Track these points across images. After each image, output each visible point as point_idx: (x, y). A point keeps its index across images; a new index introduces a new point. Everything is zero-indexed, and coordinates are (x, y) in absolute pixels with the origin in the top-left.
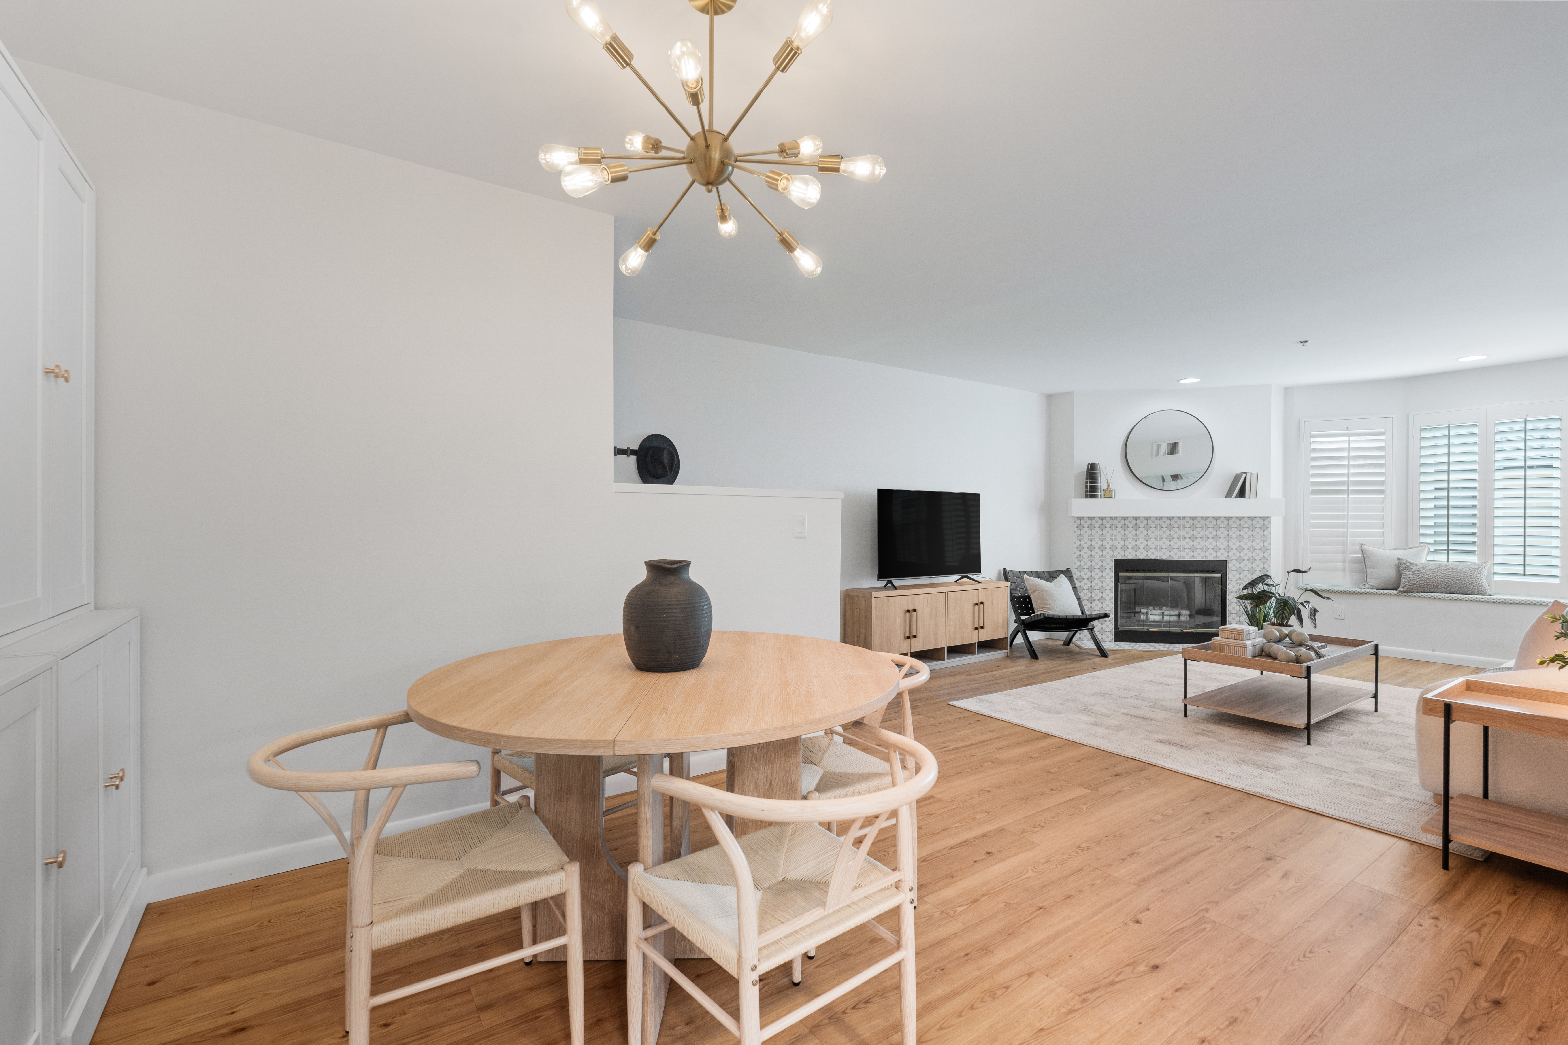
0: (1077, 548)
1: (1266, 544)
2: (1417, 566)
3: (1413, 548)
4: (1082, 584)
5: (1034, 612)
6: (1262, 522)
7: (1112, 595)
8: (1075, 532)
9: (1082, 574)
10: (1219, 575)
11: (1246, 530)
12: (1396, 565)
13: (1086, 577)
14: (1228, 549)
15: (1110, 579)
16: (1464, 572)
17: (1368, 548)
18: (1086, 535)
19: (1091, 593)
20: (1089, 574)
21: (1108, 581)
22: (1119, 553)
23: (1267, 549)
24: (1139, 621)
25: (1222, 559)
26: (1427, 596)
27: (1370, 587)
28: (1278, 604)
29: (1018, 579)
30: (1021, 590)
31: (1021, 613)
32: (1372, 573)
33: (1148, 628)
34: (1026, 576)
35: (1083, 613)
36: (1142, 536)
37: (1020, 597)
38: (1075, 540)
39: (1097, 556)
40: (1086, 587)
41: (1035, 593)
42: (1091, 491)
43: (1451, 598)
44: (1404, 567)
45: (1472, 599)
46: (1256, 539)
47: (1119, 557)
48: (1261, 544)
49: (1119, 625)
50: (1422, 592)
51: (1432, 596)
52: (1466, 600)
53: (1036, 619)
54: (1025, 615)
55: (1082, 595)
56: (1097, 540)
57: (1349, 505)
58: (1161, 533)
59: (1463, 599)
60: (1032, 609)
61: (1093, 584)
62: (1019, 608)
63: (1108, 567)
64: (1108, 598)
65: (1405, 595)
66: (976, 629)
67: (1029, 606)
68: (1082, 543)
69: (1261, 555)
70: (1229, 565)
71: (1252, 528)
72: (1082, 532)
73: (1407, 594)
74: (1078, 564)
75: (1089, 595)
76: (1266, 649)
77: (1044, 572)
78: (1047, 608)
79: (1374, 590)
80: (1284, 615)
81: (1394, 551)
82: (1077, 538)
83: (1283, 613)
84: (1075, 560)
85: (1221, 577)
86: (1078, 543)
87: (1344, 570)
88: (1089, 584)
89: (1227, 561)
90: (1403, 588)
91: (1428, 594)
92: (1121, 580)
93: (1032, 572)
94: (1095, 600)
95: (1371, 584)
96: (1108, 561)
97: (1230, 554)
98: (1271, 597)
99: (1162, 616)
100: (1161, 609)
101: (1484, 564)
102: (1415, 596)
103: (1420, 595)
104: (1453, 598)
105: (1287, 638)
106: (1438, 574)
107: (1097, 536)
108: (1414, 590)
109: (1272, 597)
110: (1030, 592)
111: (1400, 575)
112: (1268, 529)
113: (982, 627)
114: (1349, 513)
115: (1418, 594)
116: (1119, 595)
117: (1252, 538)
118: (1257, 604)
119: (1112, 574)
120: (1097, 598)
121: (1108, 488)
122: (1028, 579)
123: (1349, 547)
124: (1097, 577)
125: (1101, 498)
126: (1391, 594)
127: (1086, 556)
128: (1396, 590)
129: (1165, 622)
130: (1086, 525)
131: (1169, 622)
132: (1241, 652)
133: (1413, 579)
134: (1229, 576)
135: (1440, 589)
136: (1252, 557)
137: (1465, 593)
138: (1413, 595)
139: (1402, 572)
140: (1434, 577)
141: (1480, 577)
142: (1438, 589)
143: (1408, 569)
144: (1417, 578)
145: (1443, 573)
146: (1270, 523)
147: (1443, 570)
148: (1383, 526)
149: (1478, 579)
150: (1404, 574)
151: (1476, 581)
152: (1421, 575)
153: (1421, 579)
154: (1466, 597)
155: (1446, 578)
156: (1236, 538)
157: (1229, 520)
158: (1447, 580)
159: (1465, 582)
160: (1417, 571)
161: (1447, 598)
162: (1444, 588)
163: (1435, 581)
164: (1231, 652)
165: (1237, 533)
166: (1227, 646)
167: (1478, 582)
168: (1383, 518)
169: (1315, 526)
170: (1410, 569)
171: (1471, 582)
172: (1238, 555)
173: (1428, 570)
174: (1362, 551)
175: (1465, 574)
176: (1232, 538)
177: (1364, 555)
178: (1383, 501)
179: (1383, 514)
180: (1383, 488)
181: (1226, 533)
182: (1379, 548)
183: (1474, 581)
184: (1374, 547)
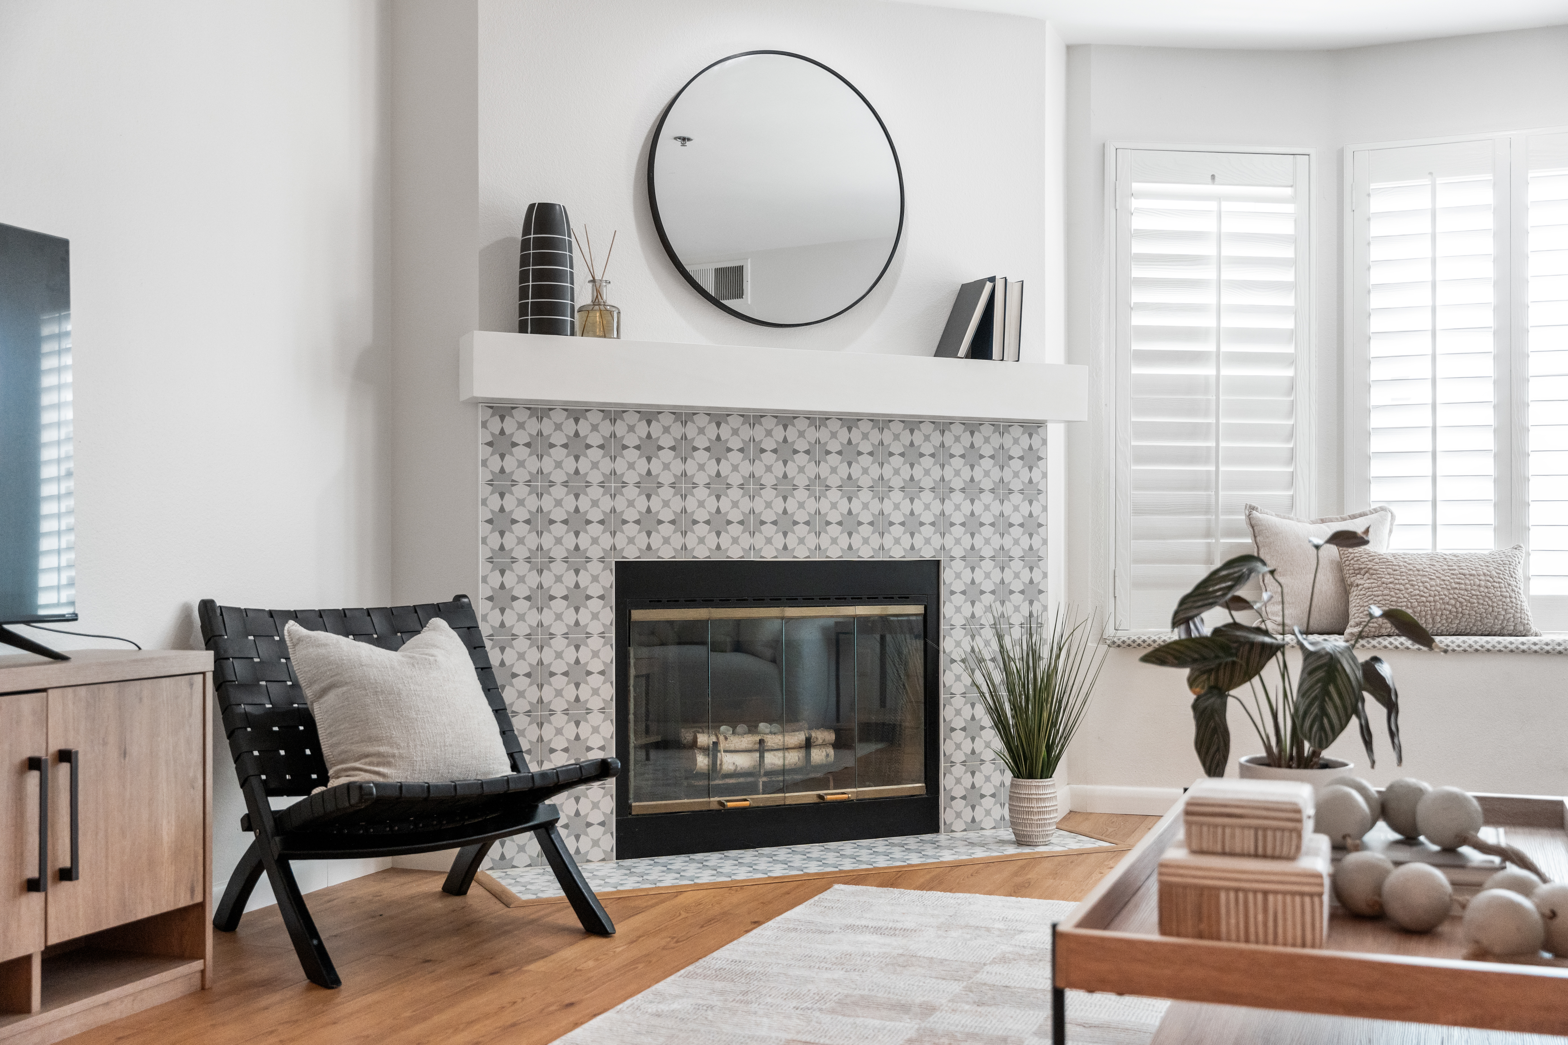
0: (490, 521)
1: (1036, 509)
2: (1384, 561)
3: (1361, 515)
4: (510, 656)
5: (324, 780)
6: (1025, 441)
7: (609, 691)
8: (484, 463)
9: (510, 618)
10: (920, 608)
11: (987, 463)
12: (1332, 562)
13: (521, 629)
14: (942, 524)
15: (602, 635)
16: (1484, 574)
17: (1267, 517)
18: (521, 475)
19: (541, 687)
20: (533, 618)
21: (595, 643)
22: (631, 541)
23: (1040, 525)
24: (692, 774)
25: (927, 554)
28: (1310, 673)
29: (263, 646)
30: (274, 688)
31: (273, 785)
33: (722, 799)
34: (292, 626)
35: (514, 767)
36: (701, 478)
37: (273, 716)
38: (484, 490)
39: (559, 553)
40: (521, 668)
41: (331, 698)
42: (538, 309)
43: (1465, 646)
44: (1356, 566)
45: (1513, 647)
46: (1011, 492)
47: (631, 554)
48: (1025, 509)
49: (631, 796)
52: (1500, 651)
53: (330, 807)
54: (290, 794)
55: (508, 695)
56: (558, 491)
57: (1221, 398)
58: (759, 469)
59: (1494, 647)
60: (319, 764)
61: (548, 655)
62: (262, 765)
63: (595, 590)
64: (595, 703)
65: (1363, 646)
66: (33, 885)
67: (308, 752)
68: (509, 503)
69: (1025, 542)
70: (947, 576)
71: (1002, 458)
72: (510, 464)
73: (1369, 643)
74: (495, 579)
75: (533, 694)
77: (368, 612)
78: (379, 755)
82: (490, 483)
83: (1323, 712)
84: (483, 568)
85: (925, 615)
86: (495, 502)
88: (533, 656)
89: (938, 562)
90: (1358, 624)
92: (634, 636)
93: (320, 613)
94: (552, 712)
96: (595, 567)
97: (949, 541)
98: (1268, 650)
99: (758, 755)
100: (752, 729)
101: (1517, 552)
102: (1385, 647)
103: (1397, 643)
104: (1470, 646)
106: (1433, 583)
107: (559, 476)
108: (1384, 631)
110: (308, 693)
111: (1345, 589)
112: (1040, 463)
113: (67, 875)
114: (1222, 421)
116: (632, 688)
117: (1002, 491)
119: (609, 616)
120: (559, 705)
121: (597, 300)
122: (300, 640)
123: (1222, 517)
124: (559, 628)
125: (573, 334)
127: (521, 553)
128: (1341, 633)
129: (768, 773)
130: (521, 437)
131: (783, 771)
132: (1294, 925)
133: (1380, 598)
134: (947, 610)
135: (1439, 625)
136: (1002, 548)
137: (1487, 633)
138: (1380, 643)
139: (1352, 579)
140: (1426, 590)
141: (1516, 587)
142: (1434, 623)
143: (1367, 572)
144: (1388, 597)
145: (1443, 578)
146: (1045, 442)
147: (1441, 571)
148: (1291, 457)
149: (1513, 590)
150: (1357, 585)
151: (1510, 597)
152: (1398, 586)
153: (1399, 598)
154: (1499, 643)
155: (1452, 592)
156: (963, 490)
157: (944, 431)
158: (1454, 598)
159: (1490, 603)
160: (1388, 576)
161: (1459, 646)
162: (1446, 619)
163: (1430, 602)
164: (1252, 930)
165: (966, 473)
166: (1232, 895)
167: (1514, 600)
168: (1291, 435)
169: (1142, 457)
170: (1371, 571)
171: (1501, 600)
172: (967, 541)
173: (1411, 572)
174: (1253, 527)
175: (1488, 578)
176: (952, 490)
177: (1258, 539)
178: (1291, 386)
179: (1291, 422)
180: (1290, 349)
181: (936, 473)
182: (1289, 518)
183: (1506, 597)
184: (1277, 515)
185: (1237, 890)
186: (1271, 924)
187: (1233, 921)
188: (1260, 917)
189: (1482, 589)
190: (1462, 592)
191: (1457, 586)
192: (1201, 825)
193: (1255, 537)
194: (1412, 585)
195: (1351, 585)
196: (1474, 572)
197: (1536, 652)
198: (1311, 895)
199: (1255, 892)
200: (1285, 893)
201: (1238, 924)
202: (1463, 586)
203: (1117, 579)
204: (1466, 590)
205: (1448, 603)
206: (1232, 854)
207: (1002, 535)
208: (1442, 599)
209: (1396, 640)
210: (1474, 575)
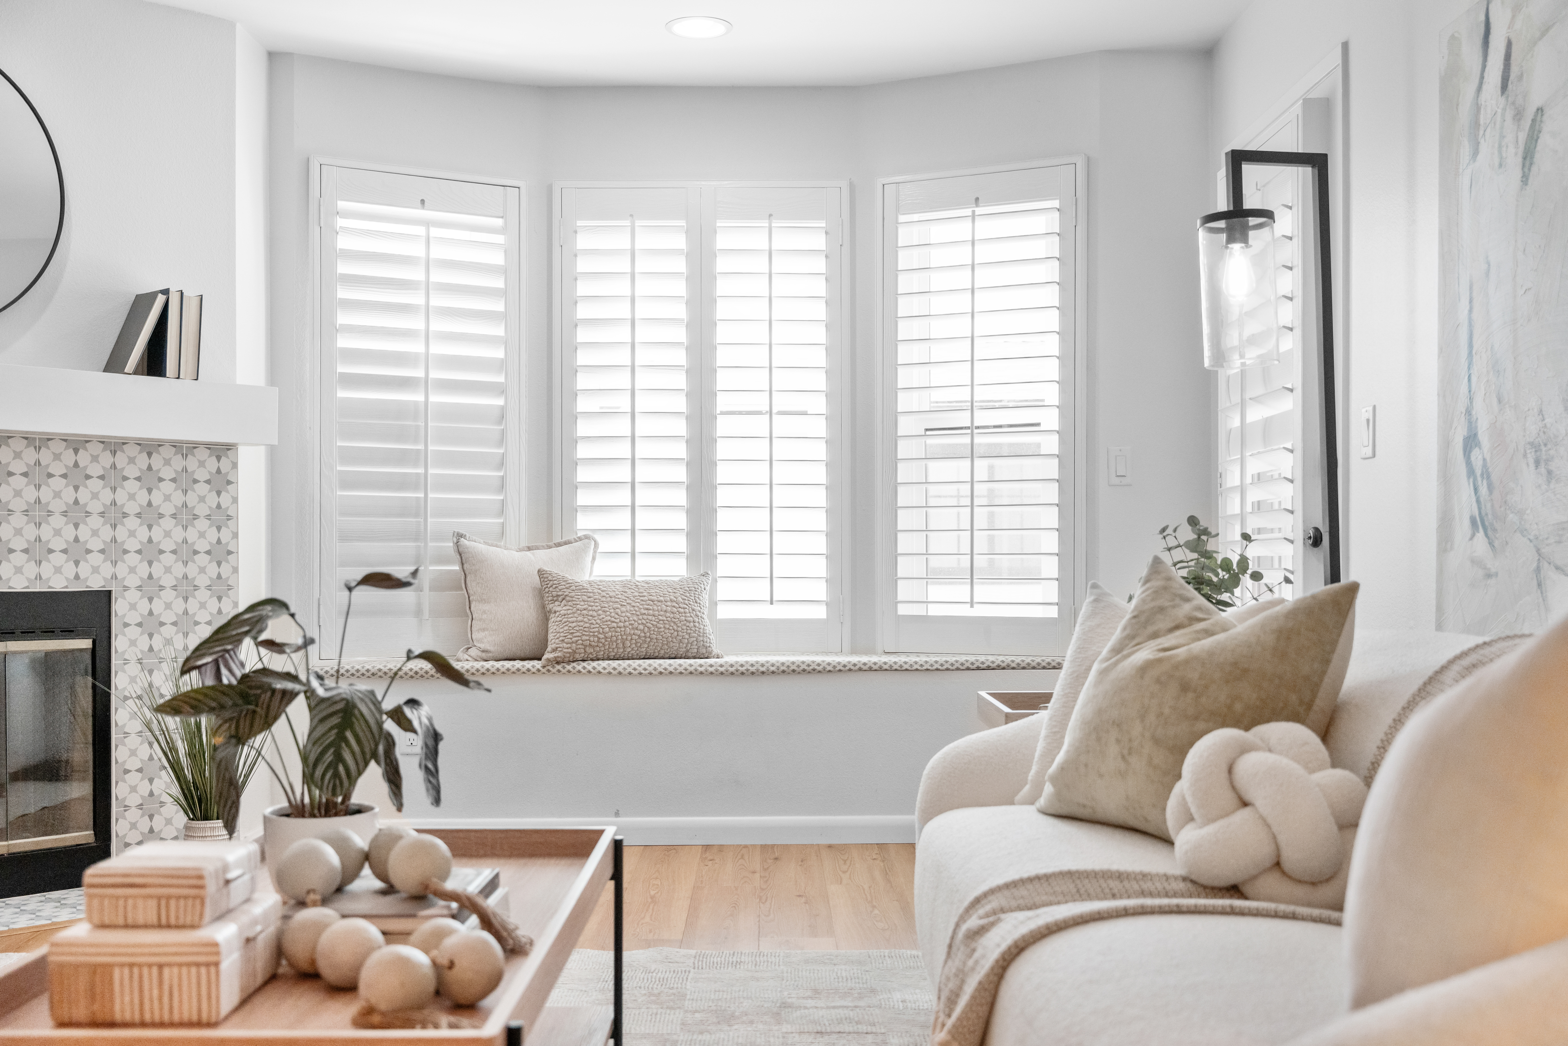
1: (225, 535)
2: (580, 588)
3: (566, 543)
6: (212, 464)
10: (86, 644)
11: (167, 487)
12: (535, 589)
14: (114, 551)
16: (671, 601)
17: (475, 545)
23: (230, 553)
25: (96, 584)
26: (604, 668)
27: (480, 654)
28: (322, 720)
32: (485, 616)
43: (651, 669)
44: (554, 594)
45: (692, 669)
46: (196, 517)
48: (212, 535)
50: (592, 660)
51: (614, 669)
52: (681, 673)
57: (429, 424)
59: (676, 669)
65: (559, 671)
69: (213, 570)
70: (119, 607)
71: (185, 481)
73: (564, 668)
76: (298, 949)
79: (491, 663)
80: (341, 768)
81: (528, 553)
83: (339, 759)
85: (94, 650)
87: (418, 613)
89: (110, 592)
90: (554, 650)
91: (604, 664)
95: (482, 646)
97: (121, 570)
98: (288, 696)
101: (705, 579)
102: (579, 672)
103: (590, 668)
104: (655, 669)
105: (367, 871)
106: (623, 609)
108: (577, 656)
109: (293, 695)
111: (545, 616)
112: (229, 487)
114: (430, 448)
115: (585, 664)
117: (185, 516)
118: (237, 727)
123: (430, 544)
126: (529, 670)
128: (540, 659)
132: (190, 997)
133: (574, 624)
134: (119, 644)
135: (629, 649)
136: (185, 577)
137: (673, 656)
138: (574, 668)
139: (551, 606)
140: (617, 616)
141: (700, 612)
142: (624, 647)
143: (563, 599)
144: (582, 624)
145: (633, 604)
146: (235, 465)
147: (632, 599)
148: (502, 486)
149: (697, 616)
150: (555, 612)
151: (694, 622)
152: (591, 613)
153: (592, 624)
154: (680, 665)
155: (641, 617)
156: (139, 515)
157: (115, 452)
158: (642, 623)
159: (675, 627)
160: (582, 603)
161: (645, 669)
162: (636, 644)
163: (620, 628)
164: (147, 1007)
165: (143, 497)
166: (126, 971)
167: (697, 624)
168: (501, 464)
169: (348, 482)
170: (568, 598)
171: (685, 625)
172: (143, 570)
173: (604, 599)
174: (460, 555)
175: (674, 604)
176: (125, 515)
177: (465, 566)
178: (502, 416)
179: (502, 451)
180: (501, 379)
181: (106, 496)
182: (497, 546)
183: (690, 622)
184: (485, 543)
185: (131, 965)
186: (166, 999)
187: (127, 999)
188: (156, 992)
189: (668, 615)
190: (650, 617)
191: (646, 612)
192: (102, 897)
193: (463, 564)
194: (604, 611)
195: (550, 612)
196: (662, 598)
197: (712, 673)
198: (207, 965)
199: (150, 966)
200: (180, 965)
201: (132, 1001)
202: (651, 612)
203: (321, 607)
204: (654, 616)
205: (637, 629)
206: (135, 927)
207: (185, 563)
208: (632, 624)
209: (589, 664)
210: (662, 602)
